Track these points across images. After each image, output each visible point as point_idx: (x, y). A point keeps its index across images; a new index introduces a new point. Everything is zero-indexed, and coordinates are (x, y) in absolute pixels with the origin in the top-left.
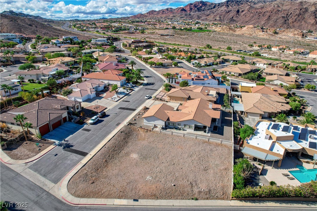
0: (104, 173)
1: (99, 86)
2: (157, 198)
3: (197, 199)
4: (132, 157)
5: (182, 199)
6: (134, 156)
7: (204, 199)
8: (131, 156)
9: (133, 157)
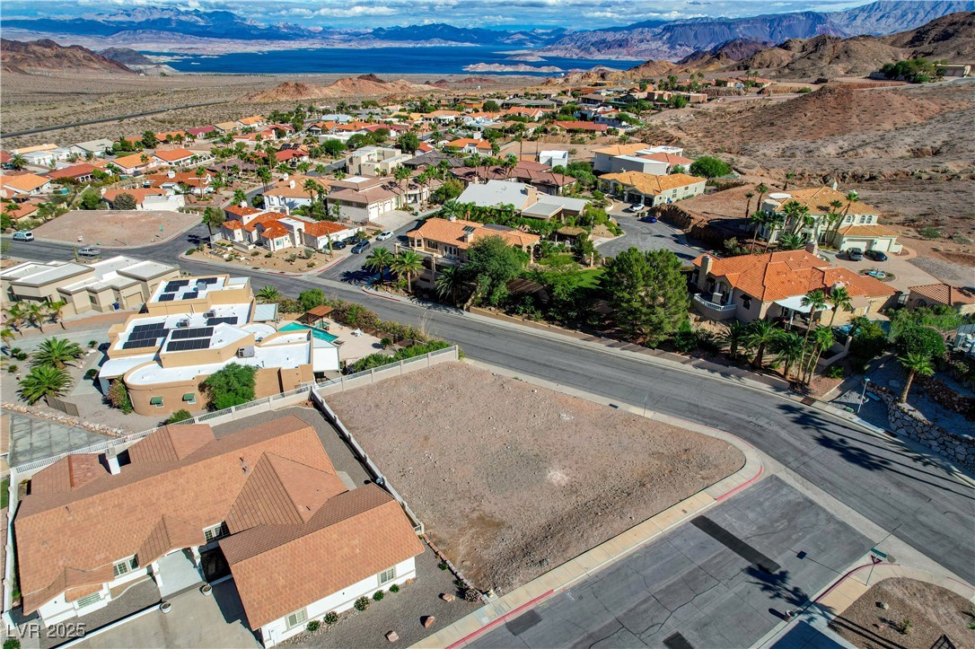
0: (656, 462)
4: (567, 475)
6: (557, 476)
8: (566, 478)
9: (564, 476)
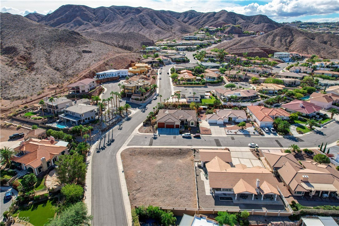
0: (139, 156)
1: (237, 118)
2: (126, 179)
3: (129, 195)
5: (128, 188)
7: (130, 199)
8: (158, 161)
